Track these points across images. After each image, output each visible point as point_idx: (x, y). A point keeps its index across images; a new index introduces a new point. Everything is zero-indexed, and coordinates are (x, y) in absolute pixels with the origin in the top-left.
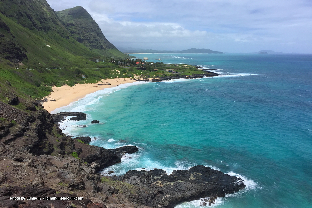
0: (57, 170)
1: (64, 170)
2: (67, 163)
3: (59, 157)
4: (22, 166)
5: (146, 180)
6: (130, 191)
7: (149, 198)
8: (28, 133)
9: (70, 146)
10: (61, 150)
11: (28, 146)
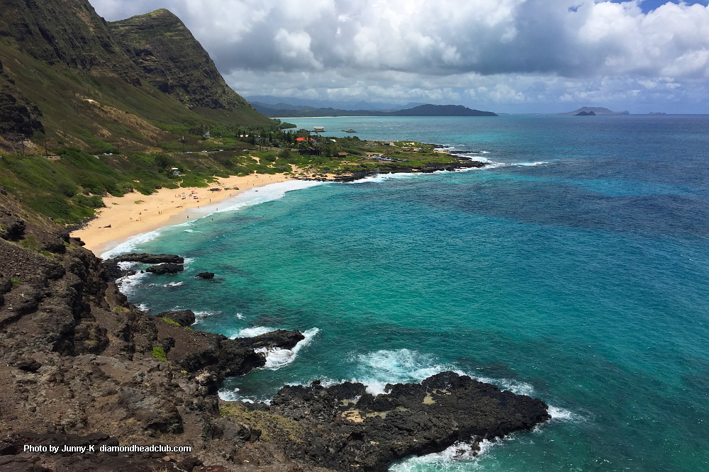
0: (118, 388)
1: (134, 389)
2: (140, 372)
3: (123, 358)
4: (35, 383)
5: (325, 407)
6: (288, 433)
7: (331, 450)
8: (48, 304)
9: (146, 332)
10: (126, 344)
11: (48, 336)
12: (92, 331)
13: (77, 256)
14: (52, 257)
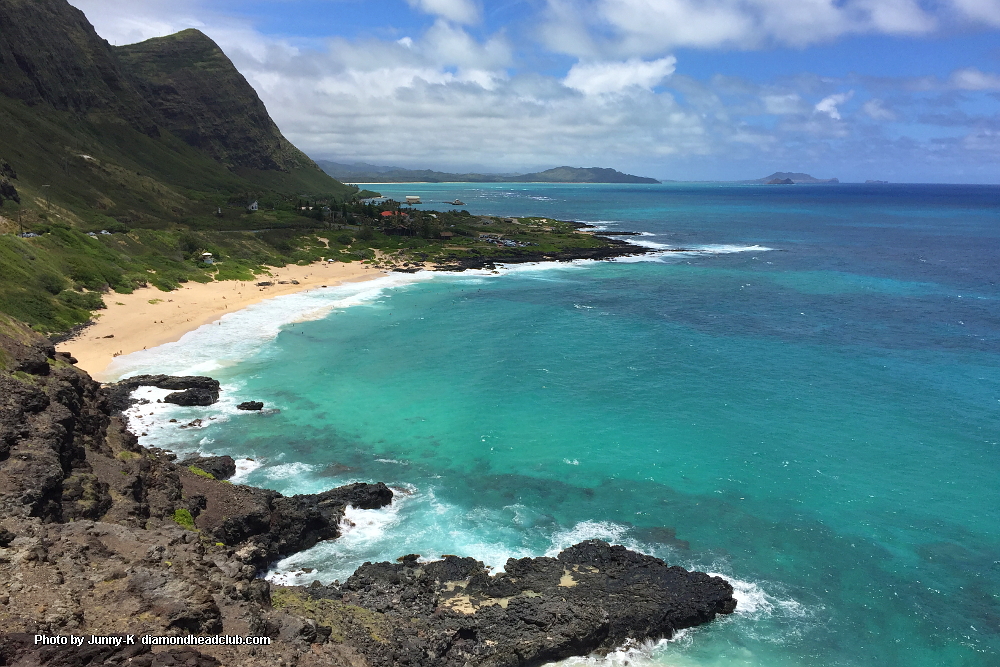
0: (127, 569)
1: (151, 570)
2: (158, 545)
3: (132, 526)
4: (8, 562)
5: (421, 593)
6: (369, 632)
7: (430, 653)
8: (24, 447)
9: (167, 488)
10: (138, 504)
11: (25, 494)
12: (88, 488)
13: (66, 379)
14: (30, 380)
